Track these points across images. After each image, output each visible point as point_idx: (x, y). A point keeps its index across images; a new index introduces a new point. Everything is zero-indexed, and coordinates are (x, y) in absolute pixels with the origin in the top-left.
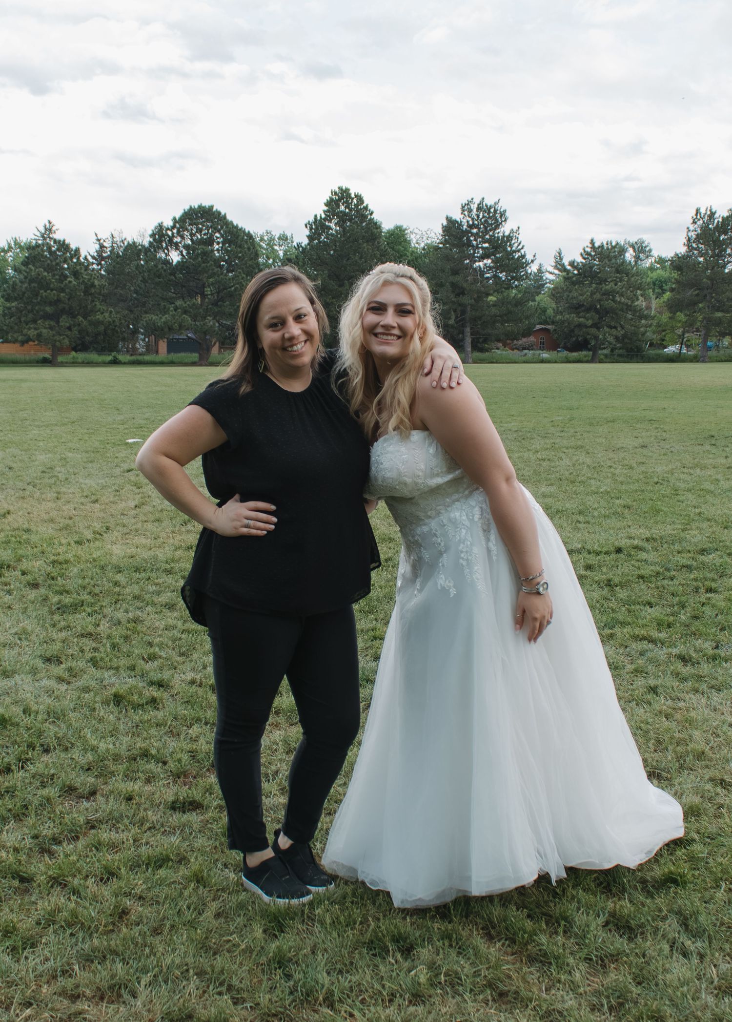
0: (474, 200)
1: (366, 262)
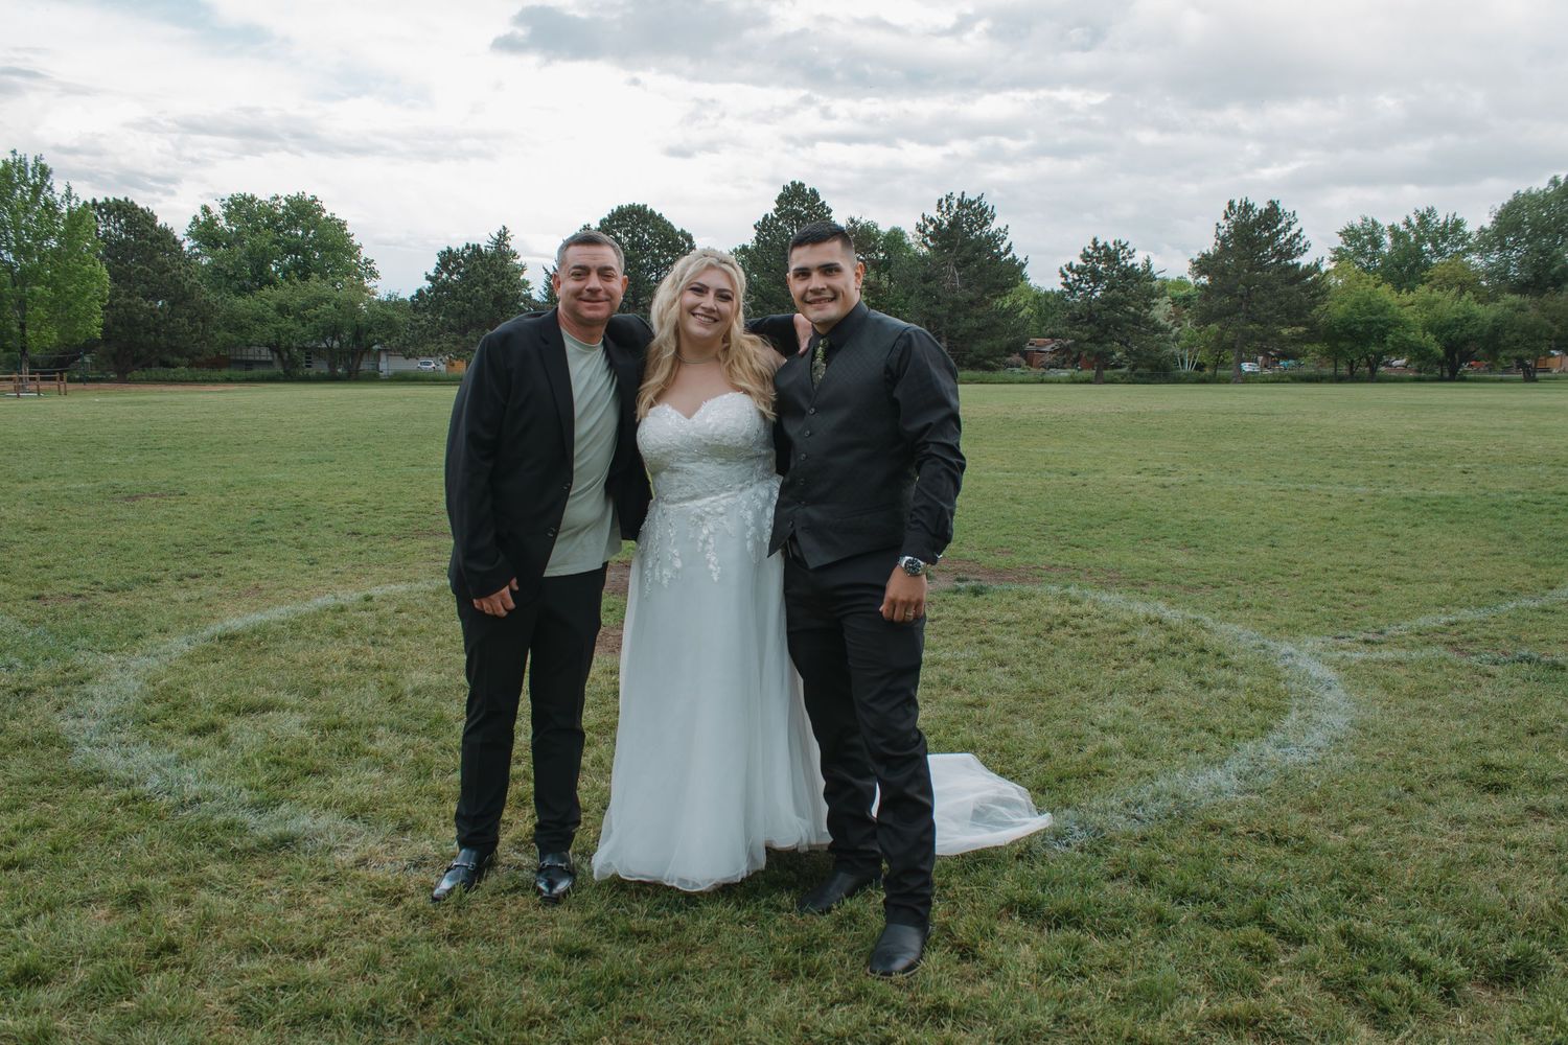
0: (954, 196)
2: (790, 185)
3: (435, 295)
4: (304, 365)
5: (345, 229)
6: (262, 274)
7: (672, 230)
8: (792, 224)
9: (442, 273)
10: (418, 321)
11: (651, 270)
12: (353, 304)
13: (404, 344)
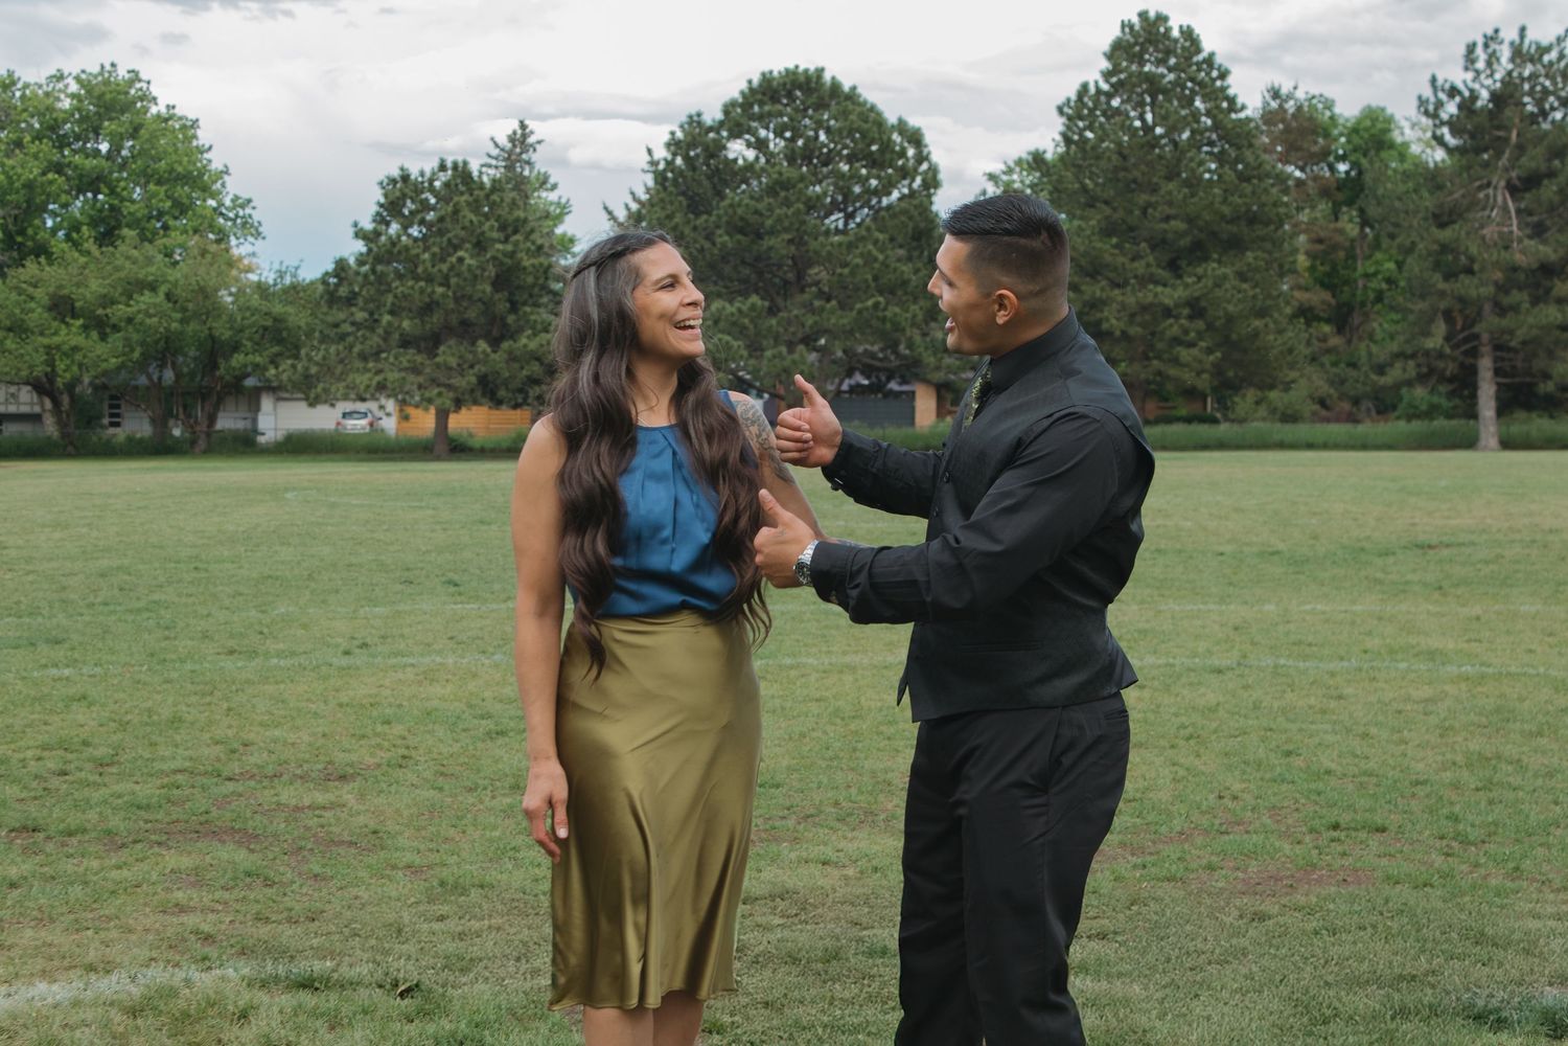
0: (1502, 34)
1: (1193, 196)
2: (1135, 20)
3: (373, 271)
4: (106, 421)
5: (195, 137)
6: (22, 232)
7: (880, 123)
8: (1142, 104)
9: (388, 224)
10: (336, 326)
11: (835, 207)
12: (205, 293)
13: (307, 377)
